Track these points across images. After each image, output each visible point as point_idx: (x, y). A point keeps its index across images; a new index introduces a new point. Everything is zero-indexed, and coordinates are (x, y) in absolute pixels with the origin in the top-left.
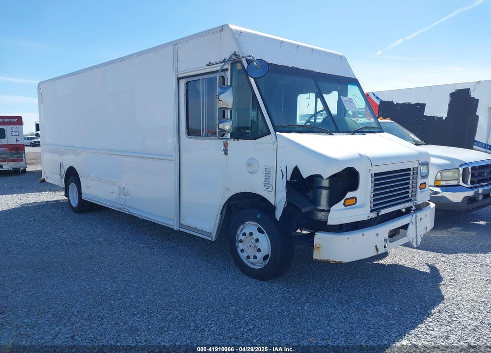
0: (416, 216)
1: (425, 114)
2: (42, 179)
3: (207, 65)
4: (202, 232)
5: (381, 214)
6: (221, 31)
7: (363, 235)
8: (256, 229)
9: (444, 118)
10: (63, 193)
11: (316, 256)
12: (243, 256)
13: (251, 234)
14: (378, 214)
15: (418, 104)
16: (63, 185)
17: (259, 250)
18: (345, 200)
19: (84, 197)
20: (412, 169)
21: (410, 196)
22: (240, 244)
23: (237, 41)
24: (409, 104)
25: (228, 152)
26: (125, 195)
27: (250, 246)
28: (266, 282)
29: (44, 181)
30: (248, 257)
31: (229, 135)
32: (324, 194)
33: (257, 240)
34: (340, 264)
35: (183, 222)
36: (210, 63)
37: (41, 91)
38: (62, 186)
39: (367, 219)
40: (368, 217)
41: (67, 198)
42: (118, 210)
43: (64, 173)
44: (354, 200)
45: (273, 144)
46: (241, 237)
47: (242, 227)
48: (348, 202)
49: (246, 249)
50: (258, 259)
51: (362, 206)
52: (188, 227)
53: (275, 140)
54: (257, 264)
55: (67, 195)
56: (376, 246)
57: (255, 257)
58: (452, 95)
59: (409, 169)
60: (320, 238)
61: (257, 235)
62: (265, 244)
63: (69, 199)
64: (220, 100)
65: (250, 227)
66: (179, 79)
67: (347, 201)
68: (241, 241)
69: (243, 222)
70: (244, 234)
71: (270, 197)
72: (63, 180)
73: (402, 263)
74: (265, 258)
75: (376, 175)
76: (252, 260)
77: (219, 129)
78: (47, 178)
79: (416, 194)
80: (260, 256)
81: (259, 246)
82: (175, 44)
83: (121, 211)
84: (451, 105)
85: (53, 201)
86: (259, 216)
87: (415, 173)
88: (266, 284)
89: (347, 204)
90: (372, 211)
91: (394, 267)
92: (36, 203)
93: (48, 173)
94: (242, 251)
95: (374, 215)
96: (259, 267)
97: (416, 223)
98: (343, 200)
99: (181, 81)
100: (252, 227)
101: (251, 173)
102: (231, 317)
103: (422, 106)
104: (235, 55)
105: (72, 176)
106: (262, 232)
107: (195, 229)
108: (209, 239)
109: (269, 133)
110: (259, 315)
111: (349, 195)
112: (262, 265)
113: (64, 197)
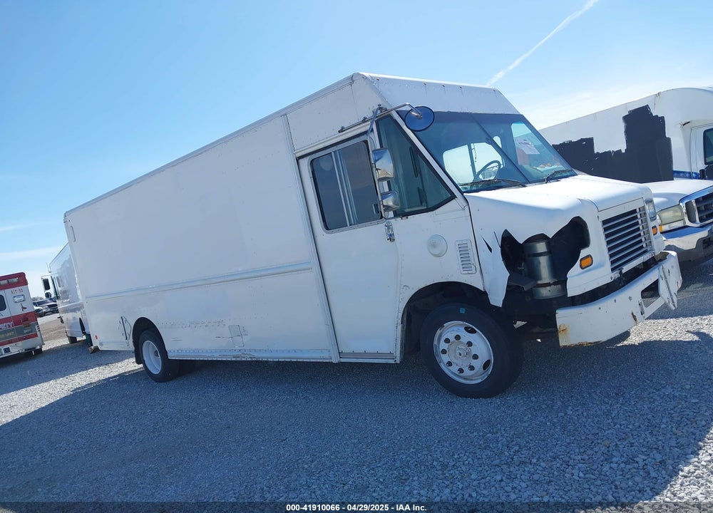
0: (663, 268)
1: (595, 152)
2: (92, 347)
3: (339, 132)
4: (377, 355)
5: (624, 271)
6: (351, 84)
7: (615, 301)
8: (463, 329)
9: (623, 151)
10: (134, 360)
11: (564, 341)
12: (451, 372)
13: (458, 337)
14: (621, 273)
15: (582, 140)
16: (132, 348)
17: (476, 357)
18: (581, 260)
19: (171, 356)
20: (638, 210)
21: (644, 246)
22: (443, 356)
23: (377, 91)
24: (571, 142)
25: (396, 237)
26: (241, 335)
27: (460, 355)
28: (494, 399)
29: (97, 349)
30: (461, 371)
31: (391, 214)
32: (544, 262)
33: (470, 344)
34: (598, 346)
35: (344, 349)
36: (343, 128)
37: (70, 224)
38: (130, 349)
39: (610, 281)
40: (611, 278)
41: (141, 365)
42: (234, 359)
43: (130, 330)
44: (590, 258)
45: (463, 209)
46: (443, 346)
47: (439, 332)
48: (585, 263)
49: (454, 361)
50: (477, 368)
51: (600, 266)
52: (353, 354)
53: (465, 204)
54: (475, 376)
55: (139, 360)
56: (632, 314)
57: (472, 368)
58: (625, 118)
59: (634, 211)
60: (563, 317)
61: (466, 337)
62: (481, 346)
63: (145, 366)
64: (377, 169)
65: (453, 330)
66: (298, 159)
67: (582, 262)
68: (444, 352)
69: (441, 325)
70: (447, 341)
71: (475, 281)
72: (131, 340)
73: (655, 337)
74: (486, 365)
75: (604, 222)
76: (467, 372)
77: (384, 206)
78: (101, 344)
79: (650, 242)
80: (478, 364)
81: (474, 350)
82: (283, 114)
83: (238, 359)
84: (628, 132)
85: (115, 377)
86: (463, 311)
87: (643, 215)
88: (497, 401)
89: (583, 266)
90: (613, 270)
91: (647, 345)
92: (91, 383)
93: (101, 338)
94: (450, 364)
95: (616, 275)
96: (480, 381)
97: (666, 278)
98: (578, 262)
99: (301, 161)
100: (456, 328)
101: (438, 256)
102: (480, 445)
103: (590, 142)
104: (380, 108)
105: (144, 331)
106: (473, 331)
107: (365, 354)
108: (392, 361)
109: (453, 197)
110: (514, 434)
111: (584, 253)
112: (484, 377)
113: (136, 364)
